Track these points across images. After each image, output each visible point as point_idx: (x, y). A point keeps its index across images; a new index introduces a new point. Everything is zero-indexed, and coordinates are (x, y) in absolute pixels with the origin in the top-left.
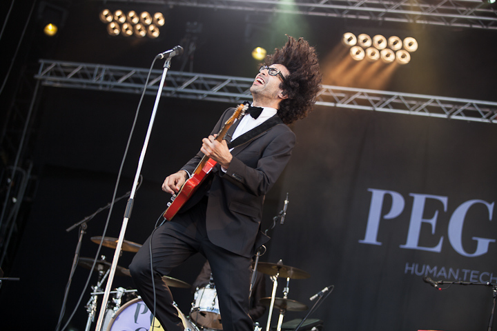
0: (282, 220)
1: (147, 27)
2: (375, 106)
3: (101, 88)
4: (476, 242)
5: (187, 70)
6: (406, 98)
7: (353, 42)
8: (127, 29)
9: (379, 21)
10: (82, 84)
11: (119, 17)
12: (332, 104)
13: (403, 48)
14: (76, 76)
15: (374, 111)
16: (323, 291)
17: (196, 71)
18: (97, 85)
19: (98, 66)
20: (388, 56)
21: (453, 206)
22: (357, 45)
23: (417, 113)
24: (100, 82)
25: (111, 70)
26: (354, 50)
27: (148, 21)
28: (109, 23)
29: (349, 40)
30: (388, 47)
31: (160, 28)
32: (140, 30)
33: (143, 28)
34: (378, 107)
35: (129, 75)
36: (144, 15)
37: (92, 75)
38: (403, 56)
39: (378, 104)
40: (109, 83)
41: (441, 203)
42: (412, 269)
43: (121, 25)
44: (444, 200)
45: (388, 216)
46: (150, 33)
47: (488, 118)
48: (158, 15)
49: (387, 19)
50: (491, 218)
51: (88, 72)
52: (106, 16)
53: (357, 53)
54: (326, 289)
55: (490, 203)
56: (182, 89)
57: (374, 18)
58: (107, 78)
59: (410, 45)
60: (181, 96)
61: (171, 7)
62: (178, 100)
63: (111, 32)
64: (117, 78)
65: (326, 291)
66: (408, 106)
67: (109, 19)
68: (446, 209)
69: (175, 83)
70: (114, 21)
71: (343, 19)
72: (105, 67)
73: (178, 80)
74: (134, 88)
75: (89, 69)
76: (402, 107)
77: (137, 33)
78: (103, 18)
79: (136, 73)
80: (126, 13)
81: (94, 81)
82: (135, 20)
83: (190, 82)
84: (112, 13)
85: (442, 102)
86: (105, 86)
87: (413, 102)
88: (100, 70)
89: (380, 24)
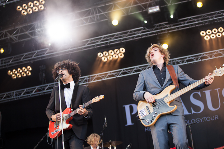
0: (106, 126)
1: (26, 72)
2: (116, 76)
3: (15, 99)
5: (45, 84)
6: (126, 70)
7: (102, 55)
8: (19, 75)
9: (108, 45)
10: (8, 100)
11: (15, 72)
12: (101, 80)
13: (120, 52)
14: (5, 98)
15: (117, 78)
16: (128, 146)
17: (48, 83)
18: (14, 99)
19: (12, 92)
20: (115, 57)
22: (103, 56)
23: (132, 74)
24: (14, 97)
25: (17, 92)
26: (103, 59)
27: (26, 70)
28: (12, 75)
29: (100, 55)
30: (115, 54)
31: (30, 71)
32: (24, 74)
33: (24, 73)
34: (117, 76)
35: (24, 92)
36: (24, 68)
37: (11, 96)
38: (121, 55)
39: (117, 75)
40: (18, 97)
42: (148, 129)
43: (16, 74)
45: (133, 114)
46: (27, 74)
48: (29, 67)
49: (111, 44)
51: (9, 95)
52: (10, 73)
53: (104, 59)
54: (129, 145)
56: (45, 91)
57: (106, 45)
58: (16, 95)
59: (122, 50)
60: (45, 94)
61: (32, 63)
62: (45, 95)
63: (13, 78)
64: (20, 94)
65: (129, 146)
66: (128, 72)
67: (11, 73)
69: (42, 90)
70: (13, 74)
71: (96, 48)
72: (15, 91)
73: (43, 88)
74: (27, 96)
75: (9, 94)
76: (126, 73)
77: (23, 75)
78: (9, 74)
79: (27, 90)
80: (17, 70)
81: (12, 97)
82: (21, 71)
83: (47, 88)
84: (12, 71)
85: (140, 67)
86: (17, 98)
87: (129, 70)
88: (13, 93)
89: (109, 46)
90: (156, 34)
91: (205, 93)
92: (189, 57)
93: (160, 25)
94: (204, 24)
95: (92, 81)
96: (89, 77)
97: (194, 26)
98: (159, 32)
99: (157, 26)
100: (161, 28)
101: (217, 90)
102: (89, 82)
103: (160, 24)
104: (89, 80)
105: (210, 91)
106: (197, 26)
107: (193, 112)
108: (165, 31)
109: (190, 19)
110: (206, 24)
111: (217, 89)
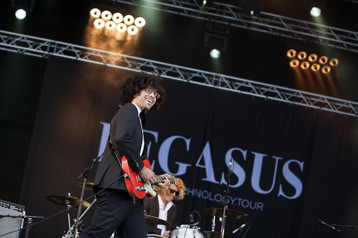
2: (106, 62)
4: (178, 166)
6: (128, 59)
7: (98, 15)
9: (113, 2)
12: (74, 58)
13: (134, 24)
15: (105, 66)
16: (242, 227)
20: (122, 28)
21: (162, 139)
23: (136, 70)
29: (95, 13)
30: (123, 22)
34: (108, 63)
38: (133, 30)
41: (153, 136)
44: (156, 134)
47: (186, 78)
49: (119, 1)
50: (188, 149)
53: (99, 24)
54: (244, 225)
55: (188, 139)
59: (140, 22)
68: (156, 141)
76: (125, 65)
89: (114, 4)
90: (208, 19)
91: (254, 156)
92: (247, 83)
93: (222, 7)
94: (296, 37)
95: (56, 53)
96: (52, 43)
97: (278, 34)
98: (214, 17)
99: (217, 7)
100: (221, 13)
101: (275, 160)
102: (51, 54)
103: (223, 4)
104: (52, 50)
105: (264, 157)
106: (282, 35)
107: (223, 181)
108: (225, 20)
109: (278, 19)
110: (299, 39)
111: (277, 159)
